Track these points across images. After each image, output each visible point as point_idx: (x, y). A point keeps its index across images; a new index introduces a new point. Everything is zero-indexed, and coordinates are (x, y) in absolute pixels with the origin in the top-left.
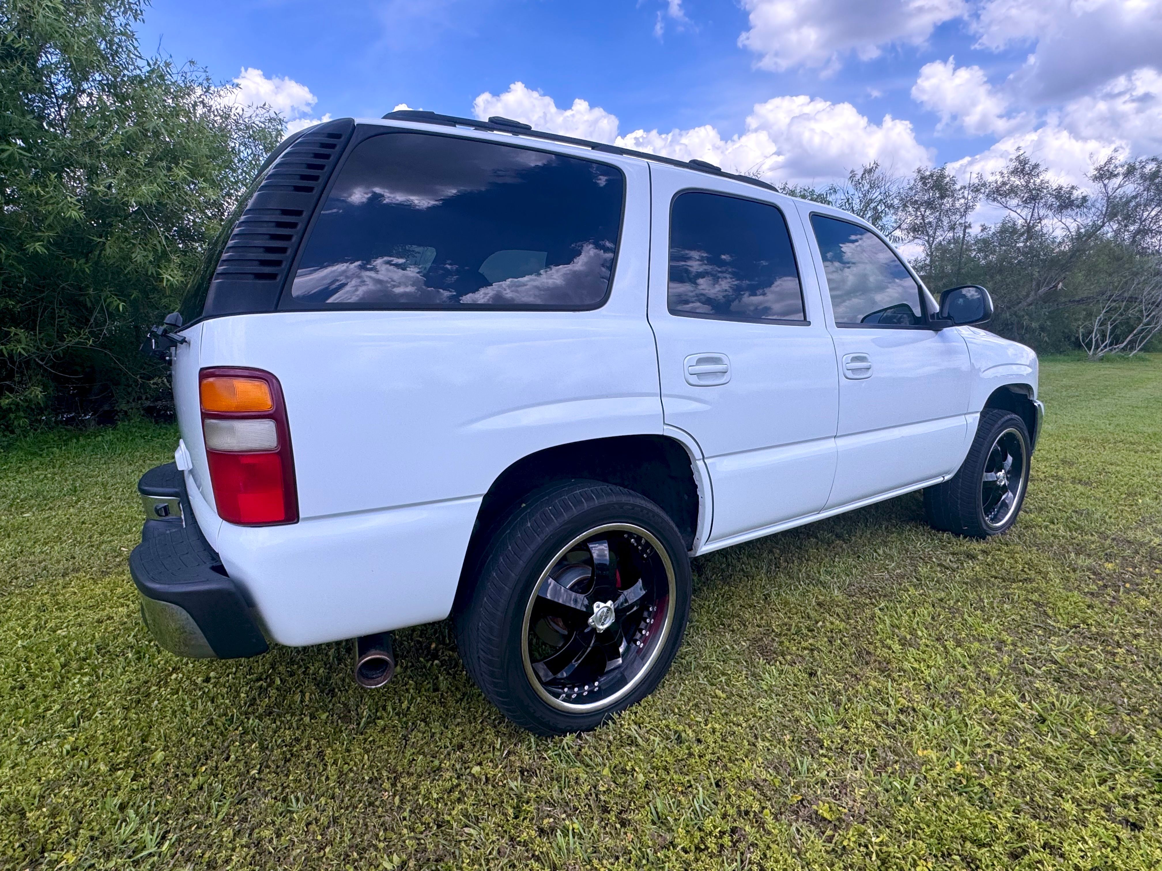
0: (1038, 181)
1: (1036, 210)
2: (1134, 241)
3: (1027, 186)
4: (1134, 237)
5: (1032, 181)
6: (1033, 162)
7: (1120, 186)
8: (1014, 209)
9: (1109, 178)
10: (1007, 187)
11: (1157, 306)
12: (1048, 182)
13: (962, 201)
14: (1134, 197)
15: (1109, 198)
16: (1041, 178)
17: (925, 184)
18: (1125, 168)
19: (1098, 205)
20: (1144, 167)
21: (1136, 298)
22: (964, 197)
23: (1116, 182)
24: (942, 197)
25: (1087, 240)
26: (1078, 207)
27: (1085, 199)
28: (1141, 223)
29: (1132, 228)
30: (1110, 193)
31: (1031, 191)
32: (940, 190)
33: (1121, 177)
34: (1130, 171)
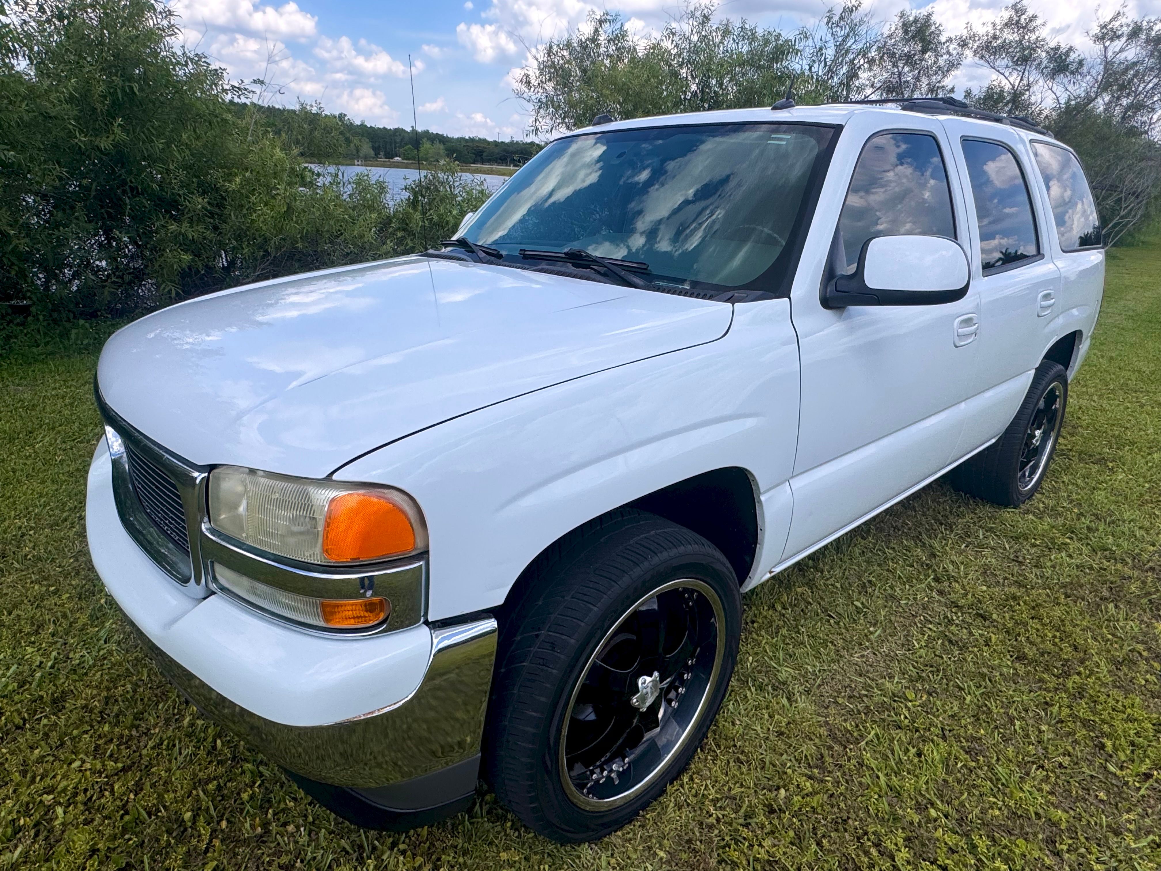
0: (1033, 37)
1: (1026, 74)
2: (1123, 118)
3: (1021, 41)
4: (1126, 113)
5: (1027, 37)
6: (1030, 13)
7: (1121, 50)
8: (1003, 71)
9: (1112, 40)
10: (999, 42)
11: (1137, 197)
12: (1043, 40)
13: (945, 57)
14: (1135, 64)
15: (1107, 63)
16: (1037, 33)
17: (906, 32)
18: (1131, 28)
19: (1094, 72)
20: (1151, 28)
21: (1117, 187)
22: (948, 53)
23: (1118, 44)
24: (924, 51)
25: (1076, 115)
26: (1072, 73)
27: (1081, 63)
28: (1135, 97)
29: (1125, 102)
30: (1109, 59)
31: (1024, 49)
32: (922, 40)
33: (1124, 39)
34: (1135, 32)
